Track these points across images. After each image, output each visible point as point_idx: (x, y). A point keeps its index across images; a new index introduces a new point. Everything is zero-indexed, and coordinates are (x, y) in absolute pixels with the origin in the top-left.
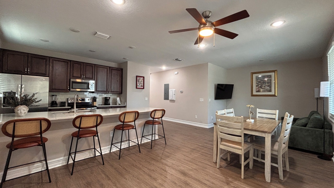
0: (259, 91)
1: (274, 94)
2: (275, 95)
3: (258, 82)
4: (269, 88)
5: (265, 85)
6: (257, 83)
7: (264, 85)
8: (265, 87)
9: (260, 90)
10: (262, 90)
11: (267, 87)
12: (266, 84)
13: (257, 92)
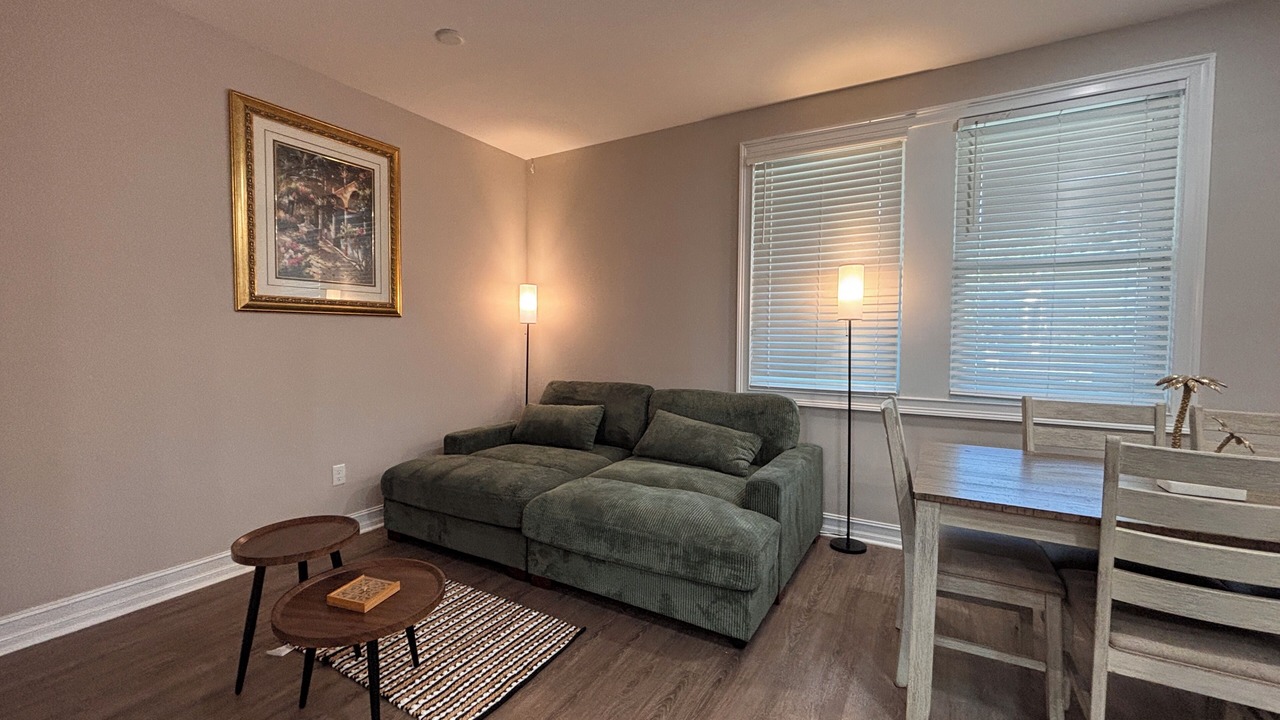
0: (297, 272)
1: (384, 299)
2: (393, 305)
3: (290, 192)
4: (359, 255)
5: (338, 230)
6: (286, 201)
7: (332, 227)
8: (337, 243)
9: (309, 265)
10: (317, 263)
11: (350, 251)
12: (347, 228)
13: (282, 274)
